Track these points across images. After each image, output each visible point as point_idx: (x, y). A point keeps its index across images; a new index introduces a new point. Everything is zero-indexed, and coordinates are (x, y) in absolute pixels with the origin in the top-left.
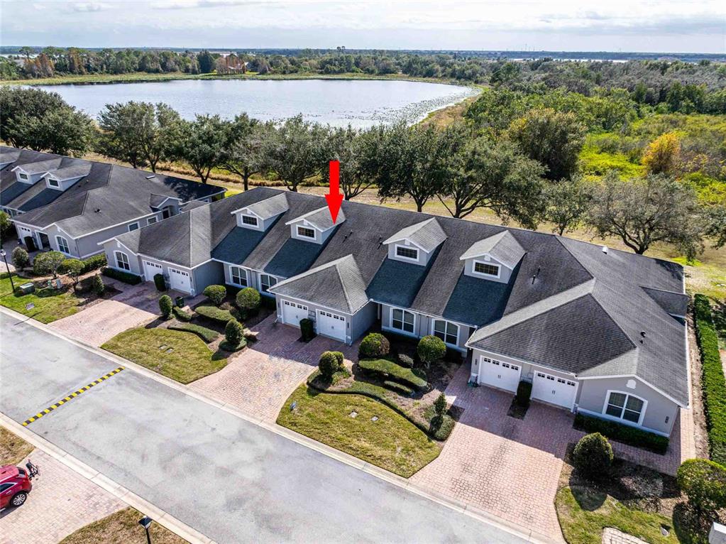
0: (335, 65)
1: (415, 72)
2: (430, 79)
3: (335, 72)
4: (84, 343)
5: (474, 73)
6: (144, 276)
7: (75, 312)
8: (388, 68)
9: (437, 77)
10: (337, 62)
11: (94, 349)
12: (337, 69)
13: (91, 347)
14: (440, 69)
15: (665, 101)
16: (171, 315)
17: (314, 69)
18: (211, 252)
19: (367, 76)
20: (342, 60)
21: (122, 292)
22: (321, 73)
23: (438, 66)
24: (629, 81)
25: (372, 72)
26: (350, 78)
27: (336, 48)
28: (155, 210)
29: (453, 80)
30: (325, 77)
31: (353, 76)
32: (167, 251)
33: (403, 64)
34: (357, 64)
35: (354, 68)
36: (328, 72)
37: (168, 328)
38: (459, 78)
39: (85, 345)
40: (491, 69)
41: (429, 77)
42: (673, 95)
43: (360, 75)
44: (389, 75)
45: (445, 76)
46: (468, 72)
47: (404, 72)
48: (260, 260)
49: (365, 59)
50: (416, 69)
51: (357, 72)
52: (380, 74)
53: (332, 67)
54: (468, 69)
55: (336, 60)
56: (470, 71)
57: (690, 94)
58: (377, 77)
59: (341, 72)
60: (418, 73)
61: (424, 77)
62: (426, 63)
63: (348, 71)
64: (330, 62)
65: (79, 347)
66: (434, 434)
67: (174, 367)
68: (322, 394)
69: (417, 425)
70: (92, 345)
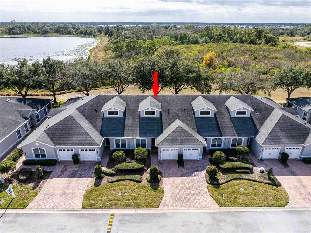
0: (16, 30)
1: (62, 32)
2: (70, 35)
3: (18, 34)
4: (70, 209)
5: (91, 32)
6: (57, 158)
7: (36, 194)
8: (47, 31)
9: (73, 34)
10: (17, 28)
11: (79, 211)
12: (19, 32)
13: (76, 210)
14: (74, 30)
15: (178, 40)
16: (102, 175)
17: (5, 33)
18: (100, 134)
19: (36, 35)
20: (20, 27)
21: (52, 172)
22: (10, 34)
23: (73, 29)
24: (165, 33)
25: (39, 33)
26: (26, 36)
27: (10, 22)
28: (26, 119)
29: (83, 35)
30: (13, 36)
31: (29, 35)
32: (75, 140)
33: (54, 29)
34: (29, 29)
35: (28, 31)
36: (13, 34)
37: (109, 182)
38: (85, 34)
39: (71, 211)
40: (98, 30)
41: (69, 34)
42: (180, 38)
43: (33, 35)
44: (49, 34)
45: (77, 33)
46: (89, 32)
47: (55, 32)
48: (133, 132)
49: (32, 27)
50: (61, 31)
51: (30, 33)
52: (43, 34)
53: (16, 31)
54: (88, 30)
55: (16, 27)
56: (89, 31)
57: (185, 37)
58: (43, 36)
59: (21, 33)
60: (63, 33)
61: (67, 34)
62: (66, 28)
63: (25, 33)
64: (13, 28)
65: (69, 214)
66: (276, 184)
67: (141, 202)
68: (220, 186)
69: (267, 183)
70: (76, 209)
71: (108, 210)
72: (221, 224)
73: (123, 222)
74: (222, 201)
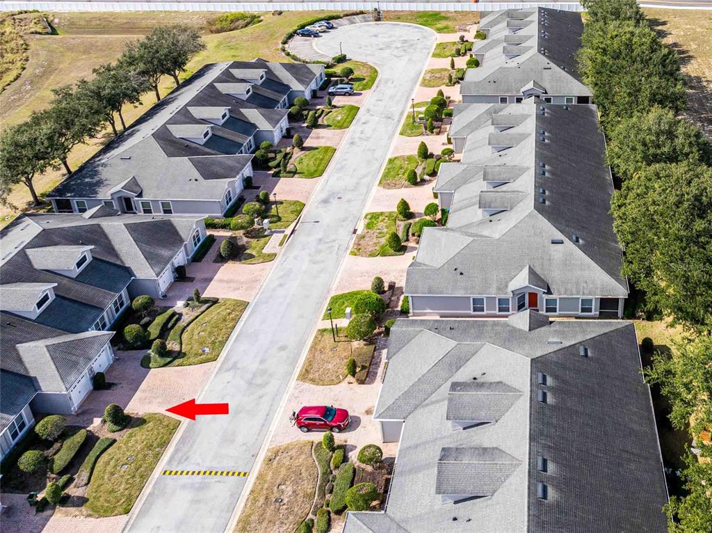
11: (130, 518)
65: (130, 529)
66: (215, 302)
67: (158, 440)
68: (183, 351)
69: (207, 309)
70: (125, 523)
71: (152, 480)
72: (239, 365)
73: (185, 458)
74: (209, 356)
